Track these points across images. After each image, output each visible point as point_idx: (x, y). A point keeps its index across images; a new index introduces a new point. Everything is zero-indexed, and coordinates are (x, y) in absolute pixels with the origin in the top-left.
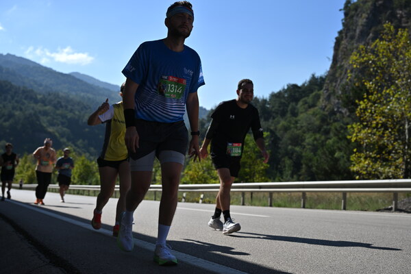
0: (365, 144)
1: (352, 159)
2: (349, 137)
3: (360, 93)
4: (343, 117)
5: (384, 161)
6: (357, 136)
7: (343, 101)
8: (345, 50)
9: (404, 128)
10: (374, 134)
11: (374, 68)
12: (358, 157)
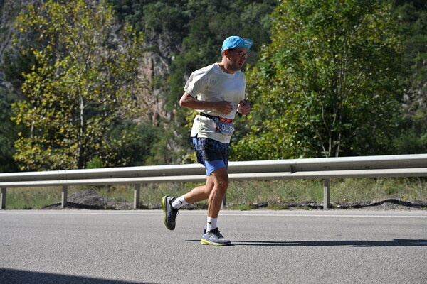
0: (32, 128)
1: (16, 146)
2: (12, 119)
3: (27, 63)
4: (8, 93)
5: (55, 148)
6: (22, 117)
7: (7, 73)
8: (10, 9)
9: (78, 108)
10: (44, 115)
11: (44, 34)
12: (24, 143)
